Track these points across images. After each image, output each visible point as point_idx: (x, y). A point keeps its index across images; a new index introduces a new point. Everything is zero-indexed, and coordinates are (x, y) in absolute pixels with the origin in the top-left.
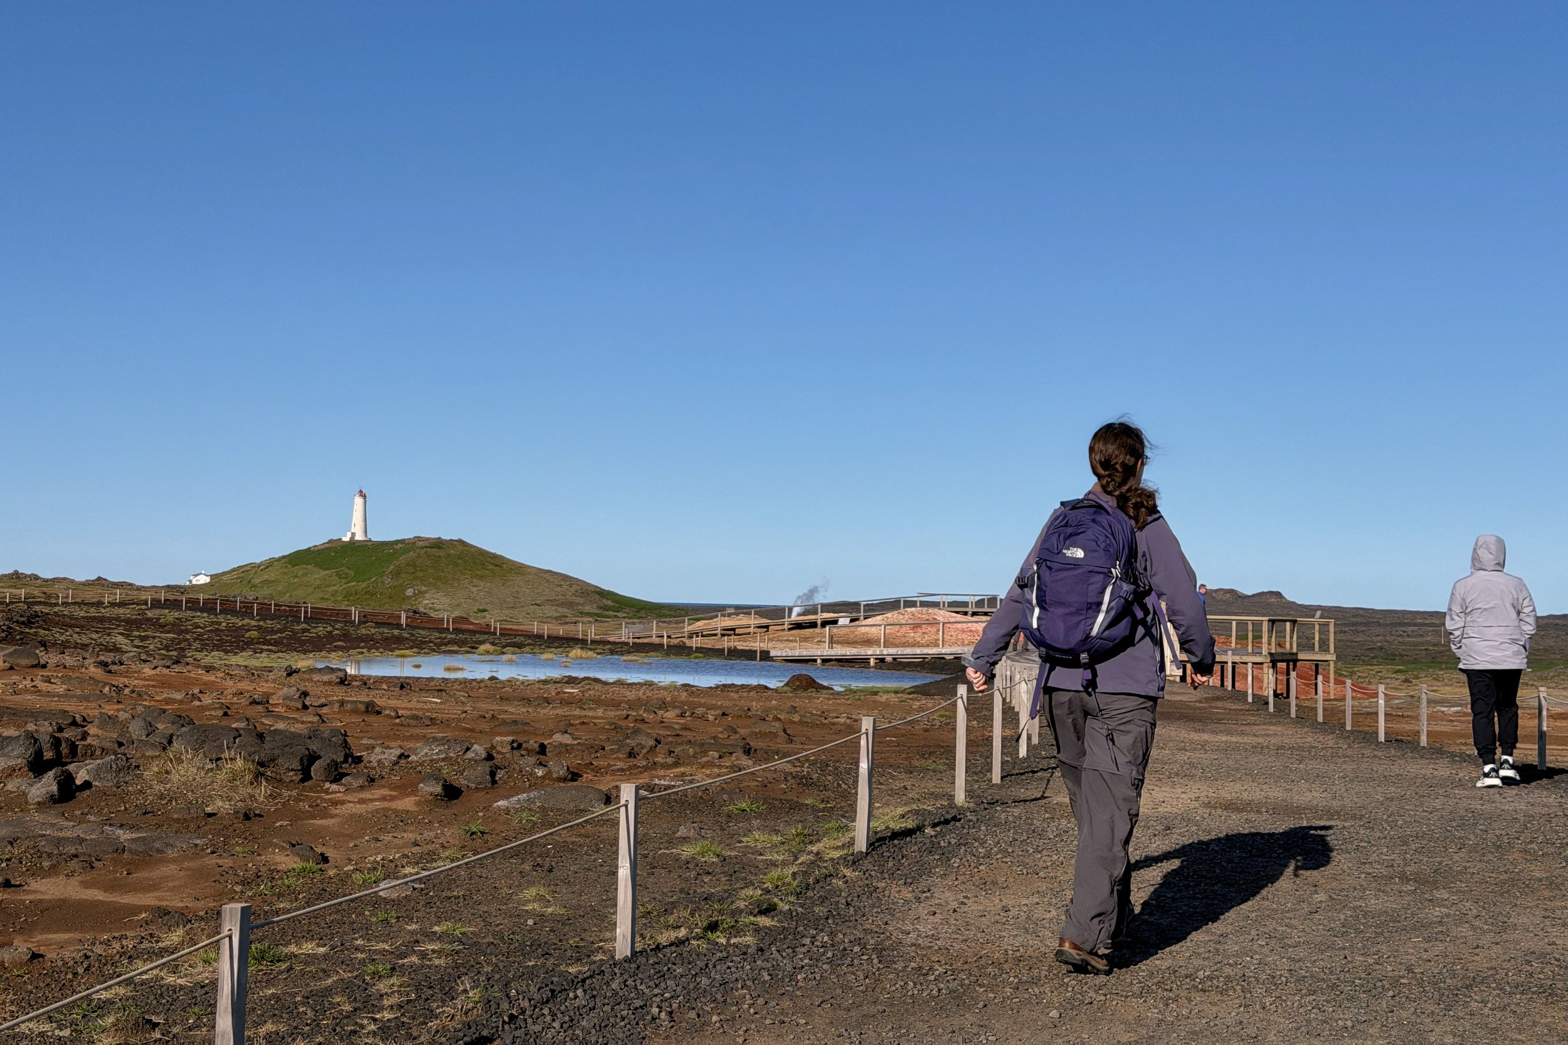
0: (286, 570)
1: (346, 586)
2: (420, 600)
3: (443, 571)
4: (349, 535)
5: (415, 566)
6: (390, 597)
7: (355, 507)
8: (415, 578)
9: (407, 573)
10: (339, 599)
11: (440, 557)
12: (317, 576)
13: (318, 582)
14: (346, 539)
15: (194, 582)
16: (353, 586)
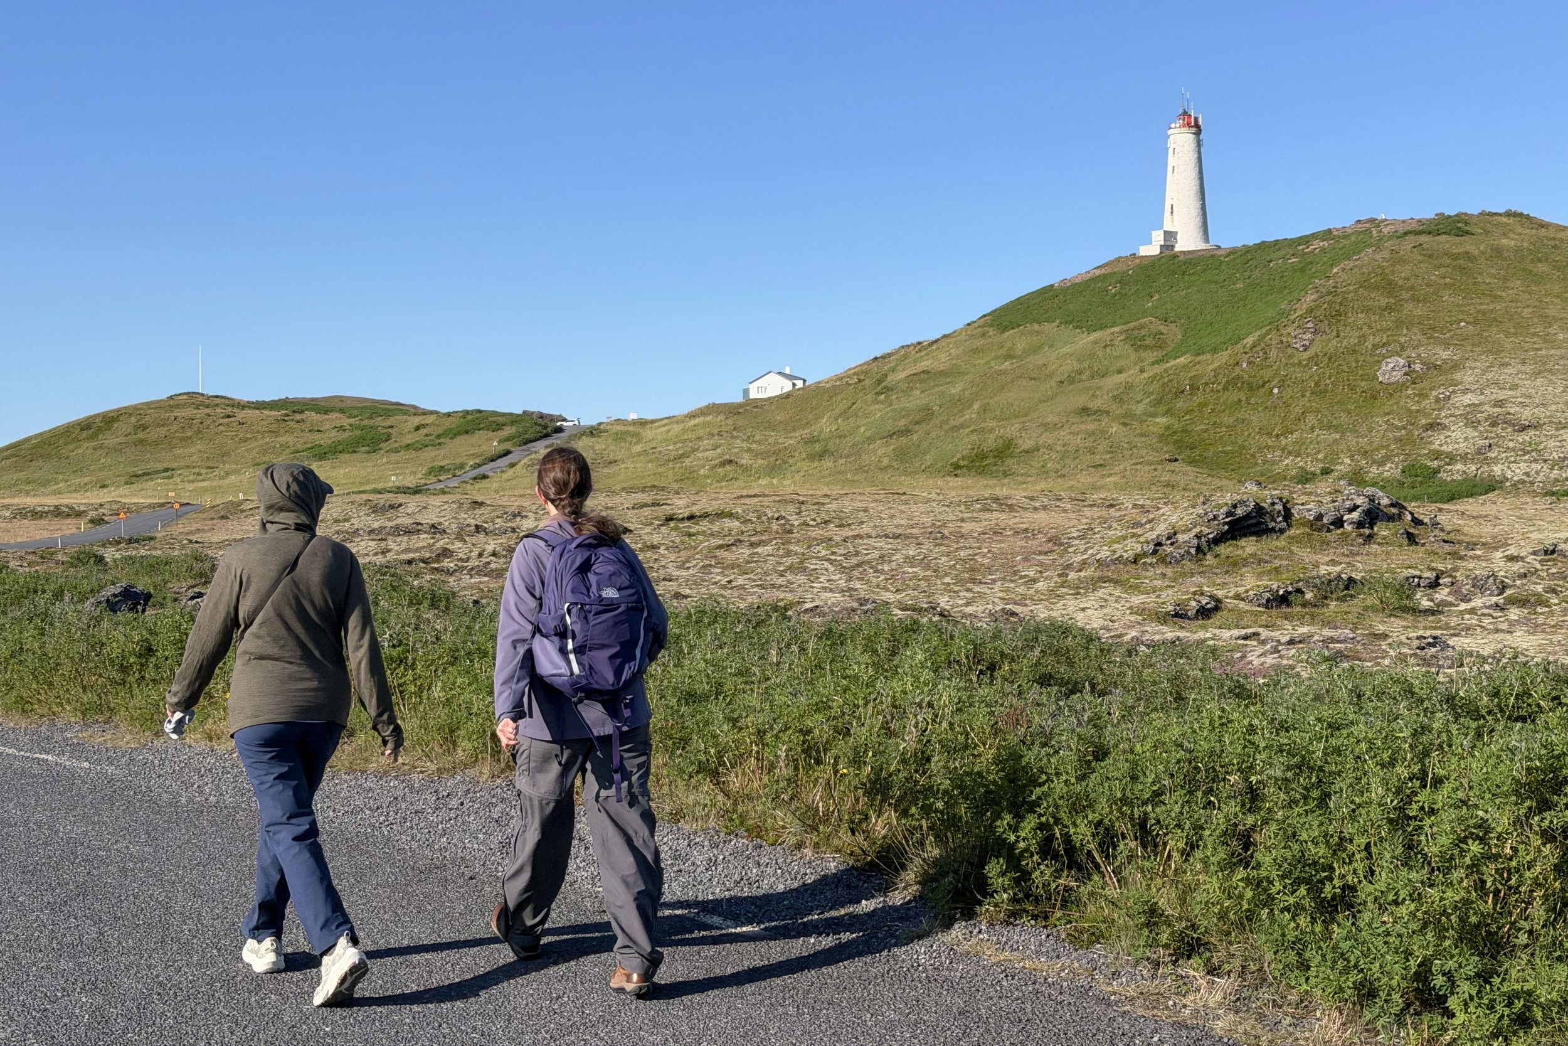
0: (980, 343)
1: (1157, 369)
2: (1440, 392)
3: (1496, 297)
4: (1158, 238)
5: (1389, 287)
6: (1319, 392)
7: (1172, 161)
8: (1399, 324)
9: (1366, 310)
10: (1140, 409)
11: (1467, 255)
12: (1067, 349)
13: (1070, 366)
14: (1151, 249)
15: (753, 395)
16: (1184, 367)
